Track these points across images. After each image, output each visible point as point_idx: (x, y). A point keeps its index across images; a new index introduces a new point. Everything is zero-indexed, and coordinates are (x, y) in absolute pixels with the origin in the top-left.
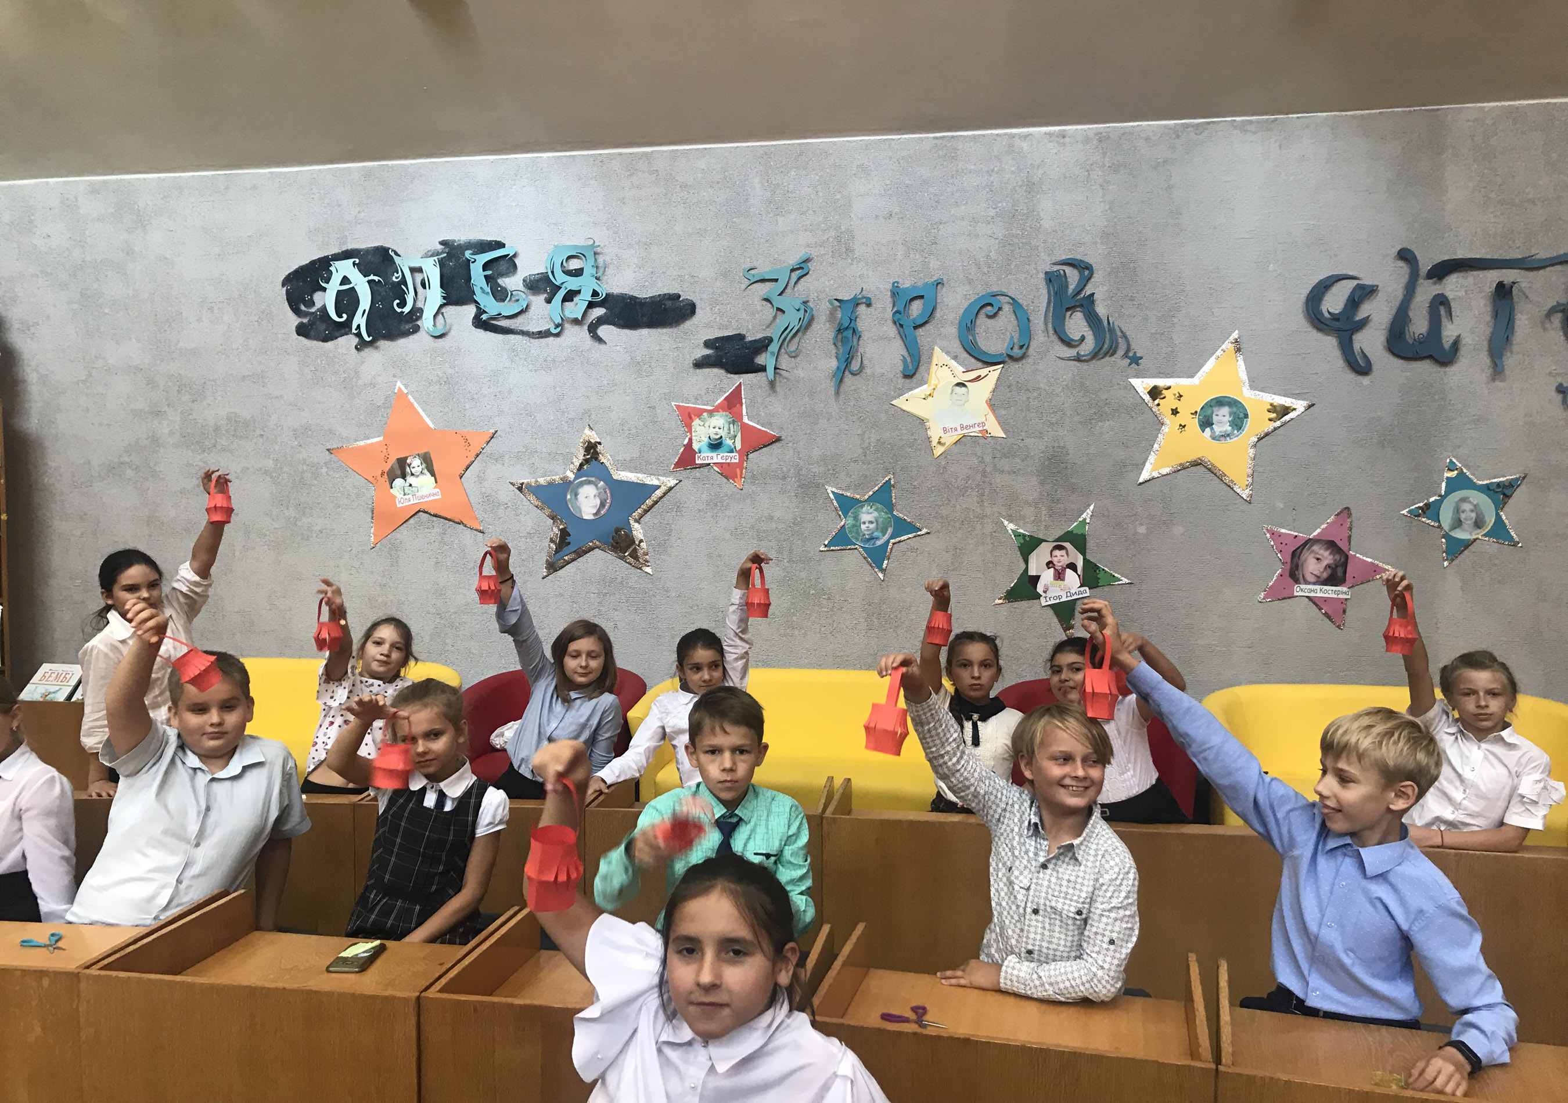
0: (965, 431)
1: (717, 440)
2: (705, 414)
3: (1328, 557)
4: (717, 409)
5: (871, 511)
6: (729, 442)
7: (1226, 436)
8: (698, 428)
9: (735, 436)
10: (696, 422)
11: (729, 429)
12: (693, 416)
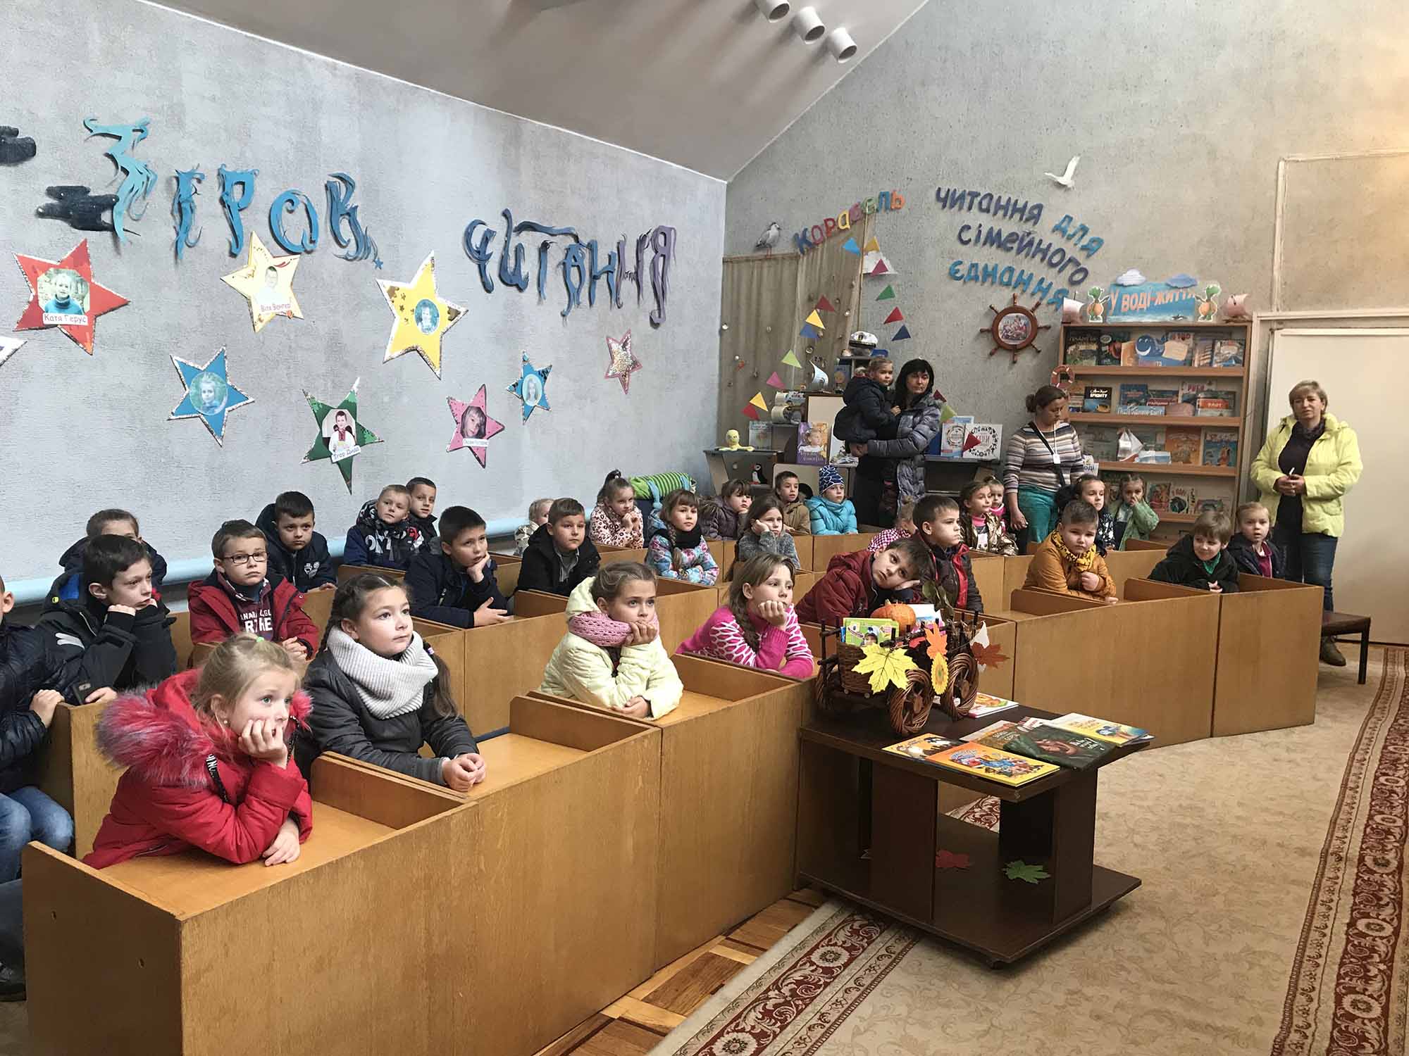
0: (277, 311)
1: (64, 299)
2: (52, 269)
3: (478, 420)
4: (63, 265)
5: (209, 380)
6: (76, 302)
7: (429, 329)
8: (44, 285)
9: (83, 297)
10: (42, 278)
11: (77, 289)
12: (38, 270)
